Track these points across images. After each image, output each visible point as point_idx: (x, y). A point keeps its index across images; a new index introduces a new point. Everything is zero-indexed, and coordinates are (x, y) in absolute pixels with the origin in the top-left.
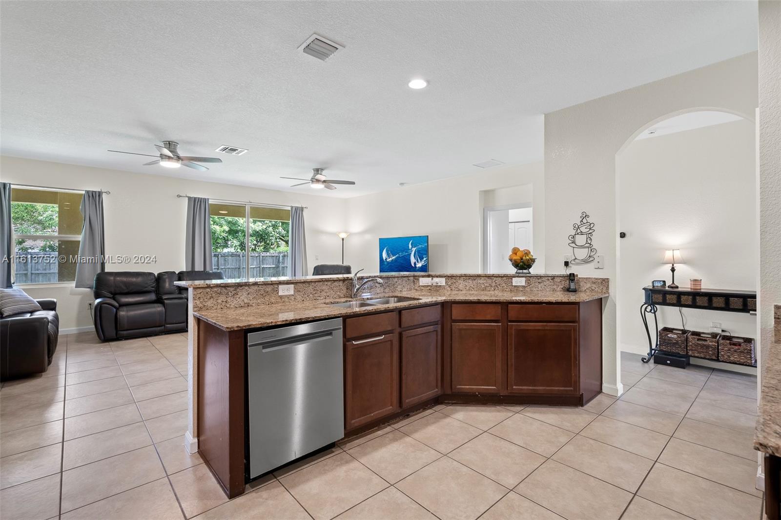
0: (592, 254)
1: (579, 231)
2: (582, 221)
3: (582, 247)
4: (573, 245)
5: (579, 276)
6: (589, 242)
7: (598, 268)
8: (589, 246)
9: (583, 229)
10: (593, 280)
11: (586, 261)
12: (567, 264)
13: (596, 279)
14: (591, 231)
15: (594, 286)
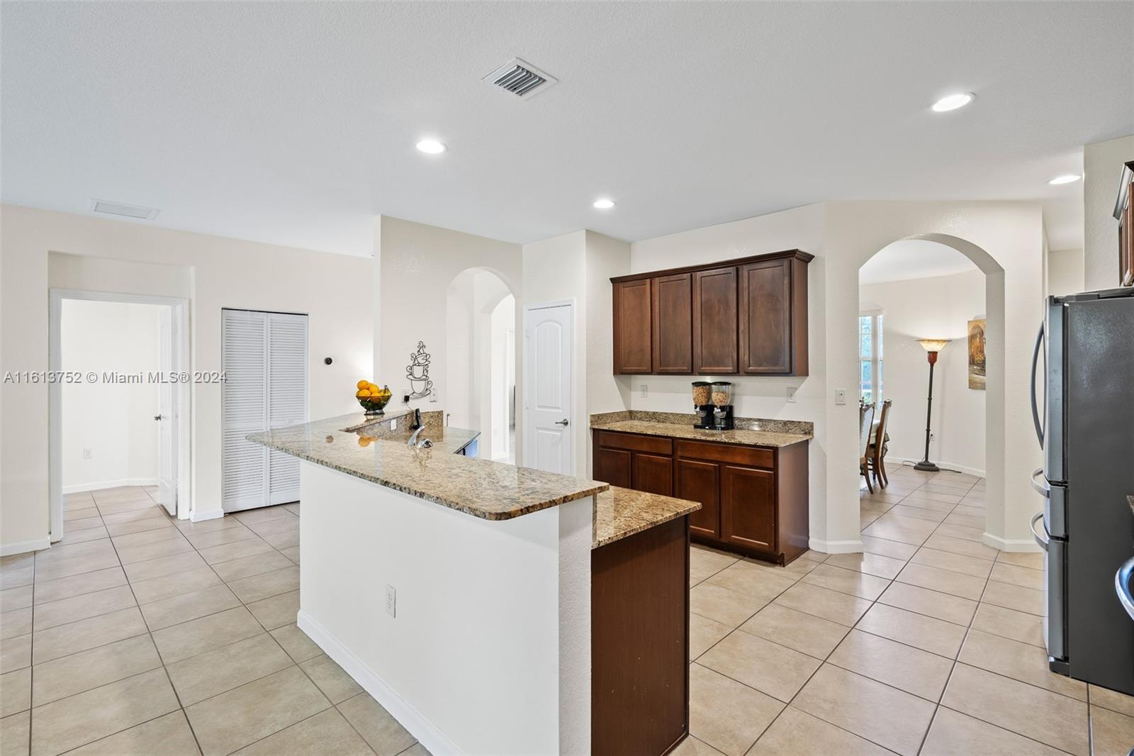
0: (429, 387)
1: (416, 362)
2: (419, 351)
3: (419, 379)
4: (411, 377)
5: (421, 411)
6: (426, 374)
7: (434, 401)
8: (425, 378)
9: (420, 360)
10: (431, 414)
11: (422, 395)
12: (407, 399)
13: (433, 412)
14: (427, 363)
15: (432, 420)
